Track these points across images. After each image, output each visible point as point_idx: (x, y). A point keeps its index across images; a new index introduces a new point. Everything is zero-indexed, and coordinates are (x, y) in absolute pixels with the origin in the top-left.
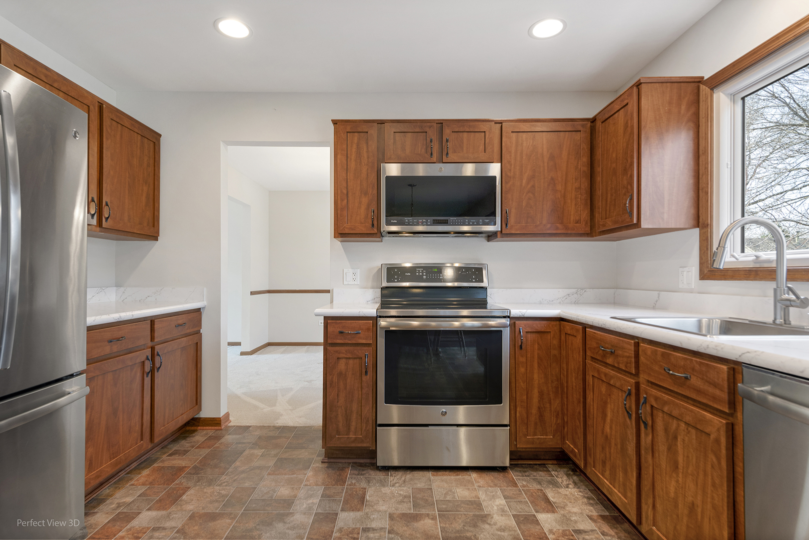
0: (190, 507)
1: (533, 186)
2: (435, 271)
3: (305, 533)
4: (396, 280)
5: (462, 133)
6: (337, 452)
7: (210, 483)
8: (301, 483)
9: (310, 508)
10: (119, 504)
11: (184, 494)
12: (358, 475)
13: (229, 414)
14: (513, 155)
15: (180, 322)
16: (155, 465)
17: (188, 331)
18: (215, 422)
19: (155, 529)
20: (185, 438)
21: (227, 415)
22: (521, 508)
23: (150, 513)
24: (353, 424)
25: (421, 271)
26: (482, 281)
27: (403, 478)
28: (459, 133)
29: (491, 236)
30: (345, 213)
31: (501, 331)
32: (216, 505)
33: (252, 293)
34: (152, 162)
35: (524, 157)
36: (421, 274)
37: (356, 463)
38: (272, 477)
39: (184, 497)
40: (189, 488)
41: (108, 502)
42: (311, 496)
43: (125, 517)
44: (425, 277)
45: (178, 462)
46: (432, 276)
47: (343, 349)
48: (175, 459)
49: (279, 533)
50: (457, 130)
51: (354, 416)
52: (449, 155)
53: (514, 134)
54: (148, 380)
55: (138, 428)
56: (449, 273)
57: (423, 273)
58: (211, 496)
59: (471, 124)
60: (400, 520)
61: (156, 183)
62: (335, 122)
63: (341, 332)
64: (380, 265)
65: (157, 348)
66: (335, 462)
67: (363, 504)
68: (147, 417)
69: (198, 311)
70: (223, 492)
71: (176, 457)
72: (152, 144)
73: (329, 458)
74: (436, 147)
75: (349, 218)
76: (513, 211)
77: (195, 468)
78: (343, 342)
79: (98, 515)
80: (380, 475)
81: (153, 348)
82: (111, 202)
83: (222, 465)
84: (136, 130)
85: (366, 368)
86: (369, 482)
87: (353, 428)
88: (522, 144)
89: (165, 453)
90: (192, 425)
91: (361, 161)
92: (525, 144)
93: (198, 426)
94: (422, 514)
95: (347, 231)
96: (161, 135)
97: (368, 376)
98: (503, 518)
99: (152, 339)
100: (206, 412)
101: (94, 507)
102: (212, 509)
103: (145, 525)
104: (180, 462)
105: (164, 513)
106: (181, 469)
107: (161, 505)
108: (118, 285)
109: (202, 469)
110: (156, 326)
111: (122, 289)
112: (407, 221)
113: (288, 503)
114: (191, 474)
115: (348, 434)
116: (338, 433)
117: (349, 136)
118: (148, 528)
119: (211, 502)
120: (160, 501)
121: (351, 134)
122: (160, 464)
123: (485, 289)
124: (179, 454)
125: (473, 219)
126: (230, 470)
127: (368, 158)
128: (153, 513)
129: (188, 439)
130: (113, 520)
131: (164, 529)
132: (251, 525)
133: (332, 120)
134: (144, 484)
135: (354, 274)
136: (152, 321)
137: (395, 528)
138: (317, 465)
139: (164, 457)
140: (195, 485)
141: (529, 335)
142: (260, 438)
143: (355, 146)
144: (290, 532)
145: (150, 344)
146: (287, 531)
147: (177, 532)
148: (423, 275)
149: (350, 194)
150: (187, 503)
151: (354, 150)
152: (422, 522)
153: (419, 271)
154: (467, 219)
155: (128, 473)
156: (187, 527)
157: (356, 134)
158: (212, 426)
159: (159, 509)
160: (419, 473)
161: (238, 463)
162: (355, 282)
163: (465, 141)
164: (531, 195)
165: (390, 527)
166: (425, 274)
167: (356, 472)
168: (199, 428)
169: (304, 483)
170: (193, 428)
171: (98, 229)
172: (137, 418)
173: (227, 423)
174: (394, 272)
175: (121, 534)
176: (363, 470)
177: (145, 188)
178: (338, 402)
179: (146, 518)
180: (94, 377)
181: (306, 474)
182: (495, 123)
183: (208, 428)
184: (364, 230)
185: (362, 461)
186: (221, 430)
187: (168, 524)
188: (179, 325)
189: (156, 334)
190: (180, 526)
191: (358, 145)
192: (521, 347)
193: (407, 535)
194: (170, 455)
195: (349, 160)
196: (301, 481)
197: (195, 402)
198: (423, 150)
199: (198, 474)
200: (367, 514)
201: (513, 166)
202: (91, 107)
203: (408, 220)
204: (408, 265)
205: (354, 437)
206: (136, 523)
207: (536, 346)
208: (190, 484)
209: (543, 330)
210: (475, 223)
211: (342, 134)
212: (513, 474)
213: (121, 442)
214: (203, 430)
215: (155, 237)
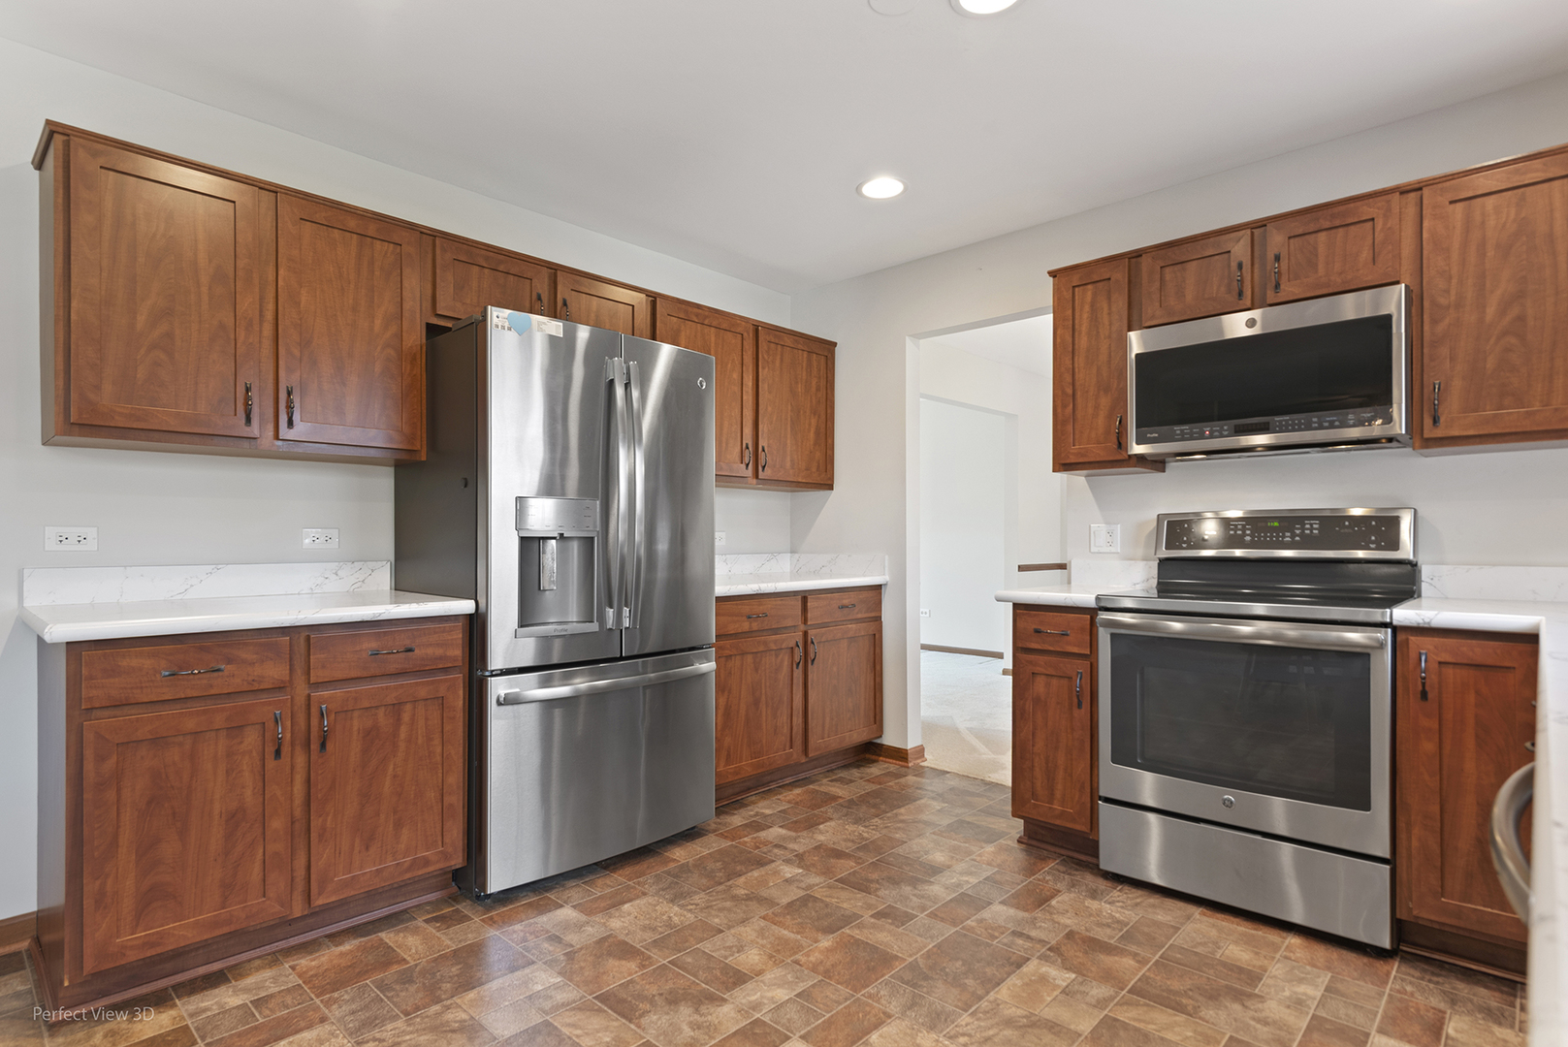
0: (822, 838)
1: (1521, 319)
3: (931, 907)
4: (1184, 545)
5: (1314, 235)
6: (1043, 832)
7: (857, 821)
8: (970, 855)
9: (959, 885)
10: (757, 812)
11: (823, 823)
12: (1064, 873)
13: (924, 749)
14: (1455, 255)
15: (846, 602)
16: (811, 786)
17: (859, 616)
18: (900, 755)
19: (777, 846)
20: (858, 767)
21: (920, 751)
22: (1347, 1015)
23: (780, 830)
24: (1059, 787)
25: (1239, 527)
26: (1398, 546)
27: (1138, 900)
28: (1307, 237)
30: (1070, 428)
31: (1369, 655)
32: (850, 844)
33: (1021, 568)
34: (823, 383)
35: (1490, 253)
36: (1239, 532)
37: (1072, 858)
38: (935, 837)
39: (821, 826)
40: (831, 819)
41: (749, 808)
42: (971, 874)
43: (756, 826)
44: (1248, 538)
45: (836, 790)
46: (1265, 537)
47: (1041, 659)
48: (834, 786)
49: (901, 896)
50: (1300, 231)
51: (1060, 774)
52: (1282, 287)
53: (1459, 205)
54: (798, 673)
55: (786, 730)
57: (1244, 529)
58: (850, 834)
59: (1336, 210)
60: (1080, 943)
61: (829, 412)
62: (1053, 274)
63: (1037, 631)
64: (1156, 517)
65: (812, 633)
66: (1038, 847)
67: (1040, 906)
68: (798, 720)
69: (878, 588)
70: (865, 835)
71: (837, 784)
72: (823, 359)
73: (1030, 837)
74: (1251, 277)
75: (1077, 437)
76: (1457, 384)
77: (851, 801)
78: (1040, 647)
79: (735, 817)
80: (1102, 884)
81: (806, 634)
82: (768, 446)
83: (883, 807)
84: (800, 346)
85: (1078, 696)
86: (1073, 886)
87: (1058, 794)
88: (1483, 223)
89: (827, 777)
90: (870, 751)
91: (1098, 332)
92: (1491, 222)
93: (880, 756)
94: (1127, 950)
95: (1073, 459)
96: (836, 343)
97: (1083, 710)
98: (1288, 1011)
99: (805, 621)
100: (889, 739)
101: (736, 809)
102: (843, 846)
103: (770, 839)
104: (838, 790)
105: (793, 834)
106: (835, 798)
107: (795, 826)
108: (793, 552)
109: (857, 805)
110: (809, 604)
111: (797, 556)
112: (1178, 432)
113: (935, 870)
114: (842, 806)
115: (1051, 802)
116: (1034, 795)
117: (1076, 293)
118: (771, 843)
119: (845, 840)
120: (796, 822)
121: (1081, 288)
122: (817, 788)
124: (842, 782)
125: (1332, 416)
126: (889, 815)
127: (1110, 325)
128: (783, 832)
129: (862, 769)
130: (745, 825)
131: (786, 848)
132: (875, 876)
133: (1049, 273)
134: (789, 802)
135: (1110, 533)
136: (804, 597)
137: (1063, 948)
138: (1009, 843)
139: (825, 781)
140: (840, 819)
141: (1449, 671)
142: (952, 789)
143: (1087, 308)
144: (915, 899)
145: (802, 627)
146: (911, 897)
147: (796, 856)
148: (1244, 535)
149: (1079, 394)
150: (821, 832)
151: (1085, 316)
152: (1116, 958)
153: (1236, 526)
154: (1315, 415)
155: (780, 787)
156: (807, 854)
157: (1090, 287)
158: (896, 760)
159: (789, 829)
160: (1176, 902)
161: (902, 810)
162: (1113, 549)
163: (1322, 249)
164: (1513, 340)
165: (1057, 944)
166: (1248, 532)
167: (1062, 868)
168: (881, 758)
169: (973, 857)
170: (874, 757)
171: (755, 481)
172: (784, 719)
173: (919, 761)
175: (745, 839)
176: (1077, 870)
177: (814, 422)
178: (1033, 746)
179: (776, 832)
180: (731, 656)
181: (983, 848)
182: (1402, 193)
183: (891, 761)
184: (1103, 456)
185: (1083, 857)
186: (908, 767)
187: (791, 846)
188: (843, 607)
189: (809, 615)
190: (801, 851)
191: (1093, 305)
192: (1424, 695)
193: (1075, 963)
194: (831, 781)
195: (1076, 334)
196: (969, 853)
197: (872, 719)
198: (1223, 289)
199: (850, 808)
200: (1035, 919)
201: (1454, 281)
202: (745, 334)
203: (1182, 430)
205: (1061, 809)
206: (763, 834)
207: (1471, 698)
208: (835, 816)
209: (1489, 662)
210: (1337, 423)
211: (1065, 293)
212: (1395, 968)
213: (764, 741)
214: (886, 762)
215: (830, 487)
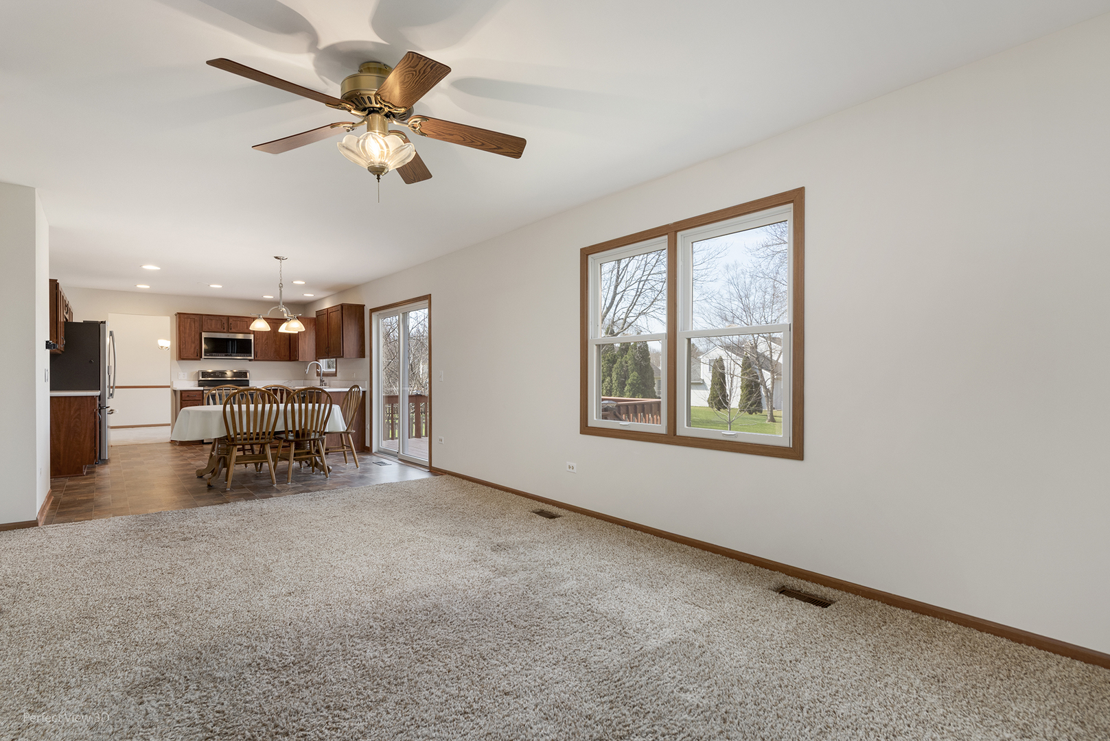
2: (223, 373)
4: (205, 377)
5: (237, 321)
25: (216, 374)
26: (246, 377)
29: (250, 360)
44: (217, 376)
46: (221, 376)
56: (229, 374)
59: (242, 318)
64: (199, 371)
74: (226, 326)
75: (184, 352)
76: (259, 351)
91: (191, 330)
95: (183, 357)
117: (183, 320)
121: (184, 318)
123: (248, 381)
125: (243, 355)
127: (195, 329)
133: (175, 313)
135: (187, 374)
143: (188, 324)
149: (186, 343)
154: (240, 354)
157: (187, 319)
162: (187, 376)
163: (238, 324)
164: (267, 346)
174: (204, 374)
182: (252, 318)
184: (192, 357)
191: (190, 323)
195: (186, 329)
198: (220, 328)
204: (210, 371)
211: (181, 318)
